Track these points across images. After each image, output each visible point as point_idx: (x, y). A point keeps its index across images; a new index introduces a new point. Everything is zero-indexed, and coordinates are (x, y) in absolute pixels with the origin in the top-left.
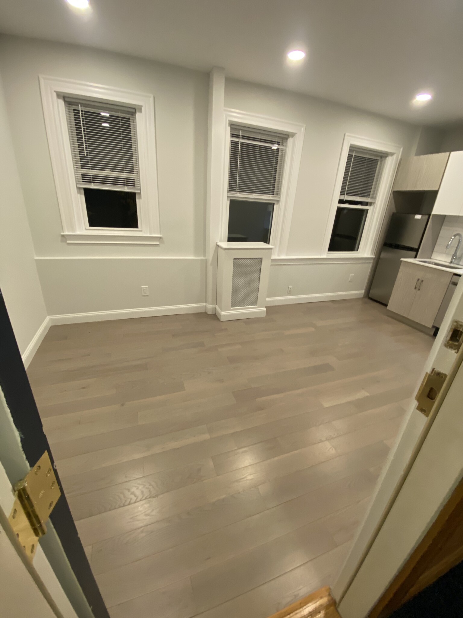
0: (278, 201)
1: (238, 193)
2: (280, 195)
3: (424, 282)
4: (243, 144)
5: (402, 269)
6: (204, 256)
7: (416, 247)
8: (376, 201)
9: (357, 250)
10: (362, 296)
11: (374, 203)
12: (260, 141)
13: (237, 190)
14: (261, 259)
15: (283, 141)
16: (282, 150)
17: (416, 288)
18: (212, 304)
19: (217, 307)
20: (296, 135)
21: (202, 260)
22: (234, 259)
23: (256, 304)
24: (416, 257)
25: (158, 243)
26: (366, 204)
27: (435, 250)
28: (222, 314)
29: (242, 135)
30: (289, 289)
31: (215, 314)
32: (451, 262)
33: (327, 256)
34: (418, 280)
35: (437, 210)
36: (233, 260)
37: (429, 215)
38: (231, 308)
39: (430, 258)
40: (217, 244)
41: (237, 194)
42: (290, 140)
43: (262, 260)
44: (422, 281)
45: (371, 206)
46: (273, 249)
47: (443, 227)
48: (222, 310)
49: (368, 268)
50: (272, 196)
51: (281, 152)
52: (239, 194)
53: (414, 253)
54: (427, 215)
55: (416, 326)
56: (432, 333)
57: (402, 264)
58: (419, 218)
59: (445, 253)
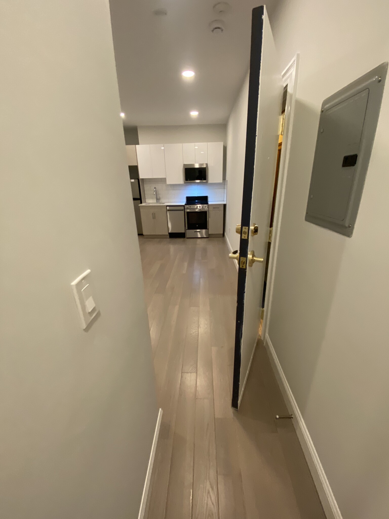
3: (155, 214)
5: (142, 211)
7: (139, 197)
17: (153, 218)
24: (141, 203)
27: (146, 198)
32: (157, 202)
34: (153, 214)
35: (141, 176)
39: (146, 202)
47: (145, 185)
53: (139, 201)
54: (137, 179)
55: (160, 237)
56: (168, 237)
57: (140, 207)
58: (134, 181)
59: (151, 198)
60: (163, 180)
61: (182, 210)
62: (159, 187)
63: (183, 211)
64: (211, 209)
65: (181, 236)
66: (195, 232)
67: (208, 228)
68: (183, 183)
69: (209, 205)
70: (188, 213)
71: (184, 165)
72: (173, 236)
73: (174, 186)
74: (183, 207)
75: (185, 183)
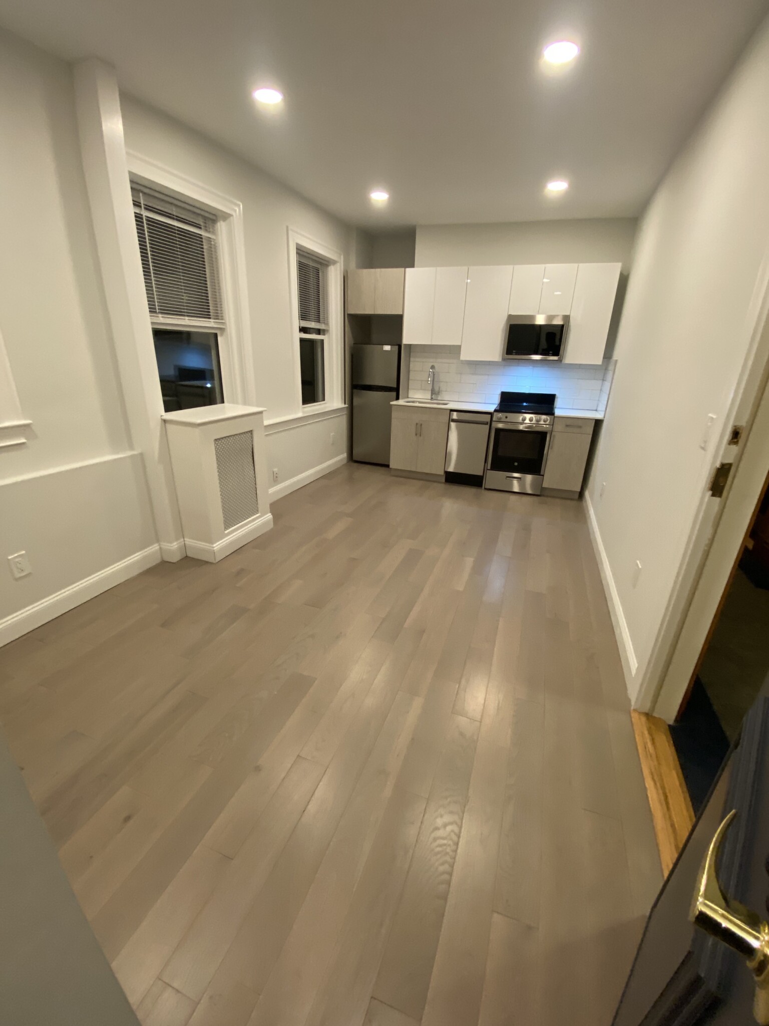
0: (222, 330)
1: (160, 315)
2: (222, 319)
3: (423, 426)
4: (149, 220)
5: (395, 415)
6: (131, 447)
7: (395, 386)
8: (329, 327)
9: (324, 400)
10: (345, 461)
11: (328, 331)
12: (177, 220)
13: (158, 311)
14: (251, 432)
15: (205, 223)
16: (214, 240)
17: (416, 435)
18: (177, 539)
19: (189, 541)
20: (231, 218)
21: (132, 457)
22: (216, 440)
23: (257, 511)
24: (397, 398)
25: (23, 440)
26: (319, 332)
27: (411, 388)
28: (215, 549)
29: (146, 203)
30: (275, 474)
31: (187, 556)
32: (432, 399)
33: (304, 412)
34: (417, 424)
35: (407, 339)
36: (213, 443)
37: (400, 346)
38: (226, 532)
39: (408, 398)
40: (162, 419)
41: (158, 317)
42: (221, 226)
43: (252, 434)
44: (421, 425)
45: (324, 335)
46: (264, 412)
47: (412, 359)
48: (212, 543)
49: (342, 422)
50: (214, 322)
51: (209, 244)
52: (163, 317)
53: (394, 394)
54: (396, 345)
55: (426, 478)
56: (443, 480)
57: (393, 408)
58: (390, 350)
59: (421, 389)
60: (454, 351)
61: (486, 423)
62: (442, 364)
63: (487, 427)
64: (558, 427)
65: (472, 481)
66: (507, 477)
67: (542, 473)
68: (501, 360)
69: (555, 418)
70: (498, 431)
71: (510, 317)
72: (454, 479)
73: (476, 366)
74: (489, 416)
75: (504, 359)
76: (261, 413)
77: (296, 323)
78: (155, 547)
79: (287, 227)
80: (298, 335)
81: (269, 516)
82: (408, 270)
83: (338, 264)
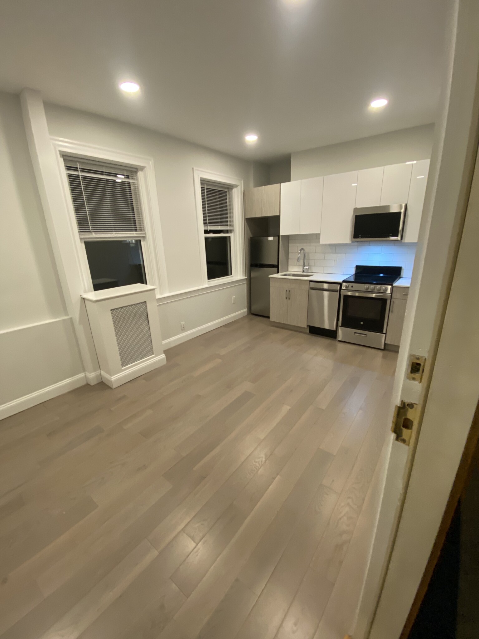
0: (144, 237)
1: (93, 233)
2: (144, 231)
3: (291, 292)
4: (84, 177)
5: (272, 284)
6: (67, 314)
7: (276, 263)
8: (234, 228)
9: (231, 274)
10: (246, 314)
11: (233, 230)
12: (106, 175)
13: (91, 230)
14: (145, 302)
15: (132, 174)
16: (134, 184)
17: (286, 298)
18: (95, 371)
19: (103, 373)
20: (145, 168)
21: (64, 320)
22: (111, 310)
23: (153, 353)
24: (278, 272)
26: (227, 231)
27: (289, 264)
28: (112, 379)
29: (80, 167)
30: (182, 326)
31: (102, 382)
32: (303, 271)
33: (208, 284)
34: (287, 291)
35: (284, 231)
36: (110, 312)
37: (279, 236)
38: (123, 368)
39: (288, 271)
40: (81, 297)
42: (140, 174)
43: (146, 304)
44: (290, 291)
45: (231, 233)
46: (155, 289)
47: (290, 245)
48: (111, 375)
49: (244, 288)
50: (136, 233)
51: (134, 186)
52: (95, 234)
53: (276, 269)
54: (277, 236)
55: (296, 329)
56: (308, 331)
57: (271, 279)
58: (272, 239)
59: (297, 265)
60: (317, 237)
61: (336, 291)
62: (309, 248)
63: (338, 294)
64: (396, 295)
65: (331, 334)
66: (355, 333)
67: (384, 331)
68: (351, 242)
69: (394, 288)
70: (346, 297)
71: (355, 209)
72: (316, 331)
73: (335, 248)
74: (338, 287)
75: (352, 242)
76: (153, 289)
77: (202, 228)
78: (81, 375)
79: (193, 169)
80: (203, 236)
81: (163, 356)
82: (283, 185)
83: (239, 187)
